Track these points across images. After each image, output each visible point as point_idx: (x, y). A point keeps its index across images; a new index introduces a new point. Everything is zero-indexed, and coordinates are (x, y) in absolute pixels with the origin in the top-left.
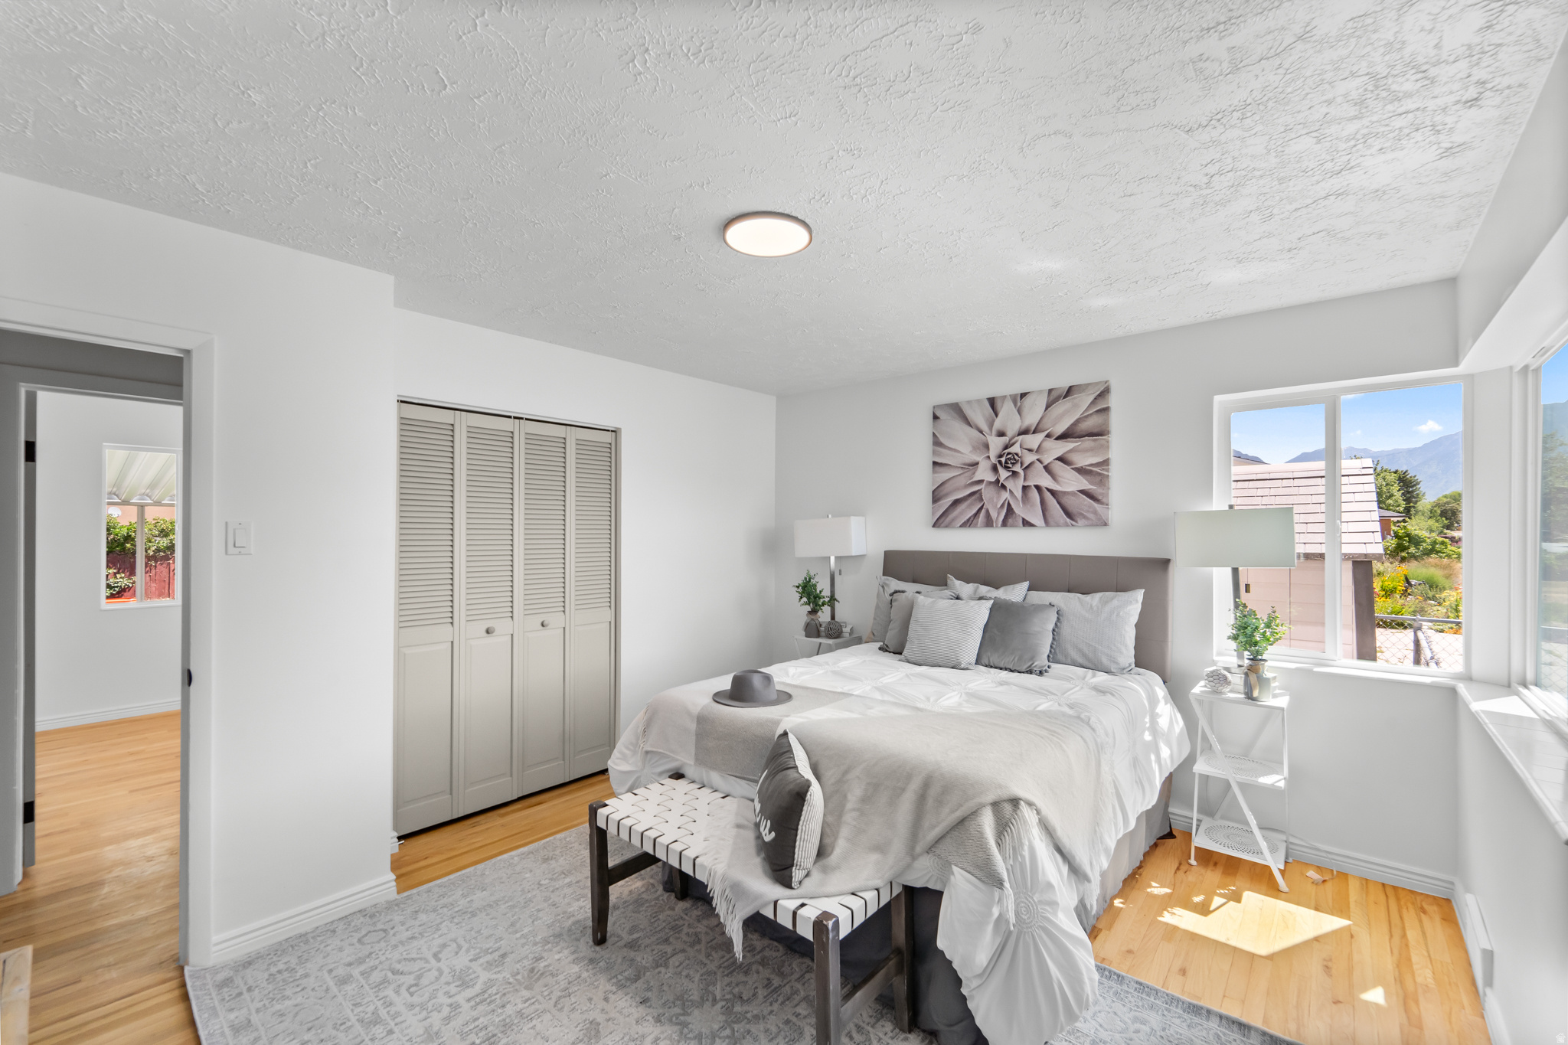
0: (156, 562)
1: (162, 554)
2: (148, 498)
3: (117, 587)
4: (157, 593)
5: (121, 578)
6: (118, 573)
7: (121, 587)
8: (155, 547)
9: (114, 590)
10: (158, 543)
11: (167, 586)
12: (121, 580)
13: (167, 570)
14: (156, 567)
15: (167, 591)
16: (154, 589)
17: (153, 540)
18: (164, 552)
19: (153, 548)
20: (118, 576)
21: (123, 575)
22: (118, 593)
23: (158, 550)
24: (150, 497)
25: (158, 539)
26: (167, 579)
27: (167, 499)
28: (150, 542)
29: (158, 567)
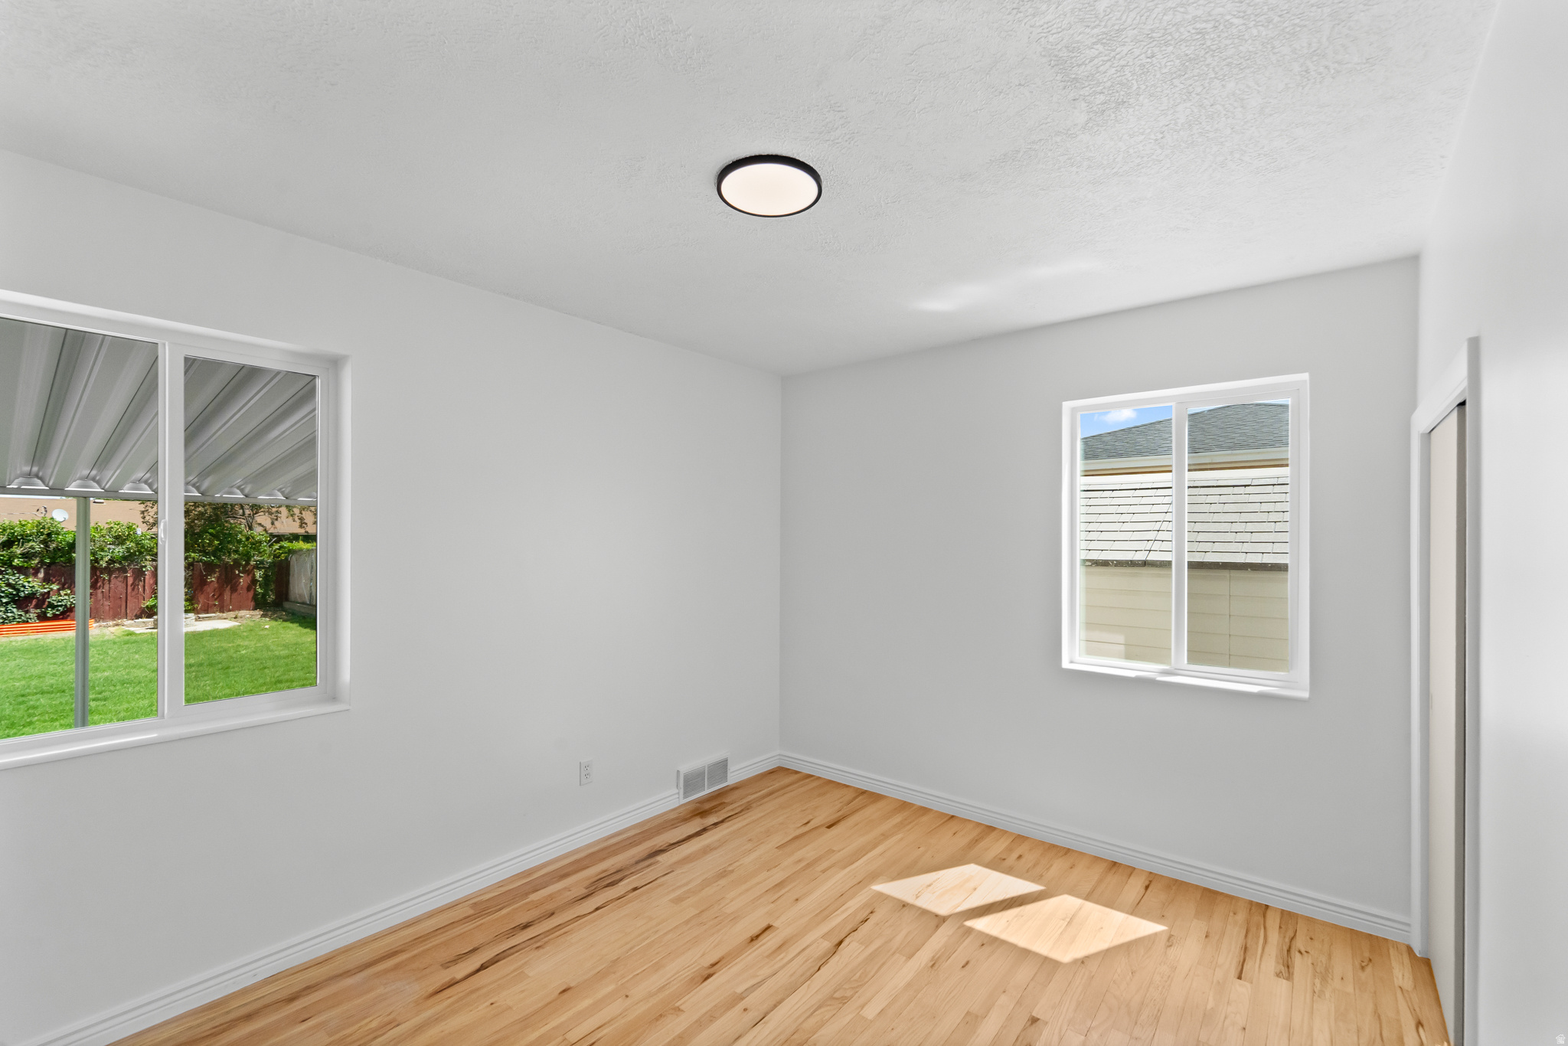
0: (110, 576)
1: (117, 565)
2: (95, 484)
3: (61, 606)
4: (111, 613)
5: (65, 595)
6: (63, 588)
7: (66, 605)
8: (109, 557)
9: (58, 610)
10: (112, 552)
11: (124, 604)
12: (67, 597)
13: (124, 585)
14: (109, 581)
15: (123, 610)
16: (108, 608)
17: (106, 549)
18: (120, 563)
19: (106, 559)
20: (62, 593)
21: (69, 592)
22: (63, 613)
23: (112, 561)
24: (98, 483)
25: (112, 547)
26: (123, 596)
27: (127, 486)
28: (103, 550)
29: (113, 581)
